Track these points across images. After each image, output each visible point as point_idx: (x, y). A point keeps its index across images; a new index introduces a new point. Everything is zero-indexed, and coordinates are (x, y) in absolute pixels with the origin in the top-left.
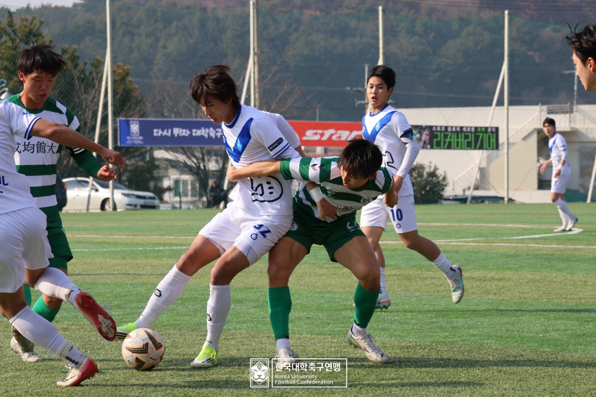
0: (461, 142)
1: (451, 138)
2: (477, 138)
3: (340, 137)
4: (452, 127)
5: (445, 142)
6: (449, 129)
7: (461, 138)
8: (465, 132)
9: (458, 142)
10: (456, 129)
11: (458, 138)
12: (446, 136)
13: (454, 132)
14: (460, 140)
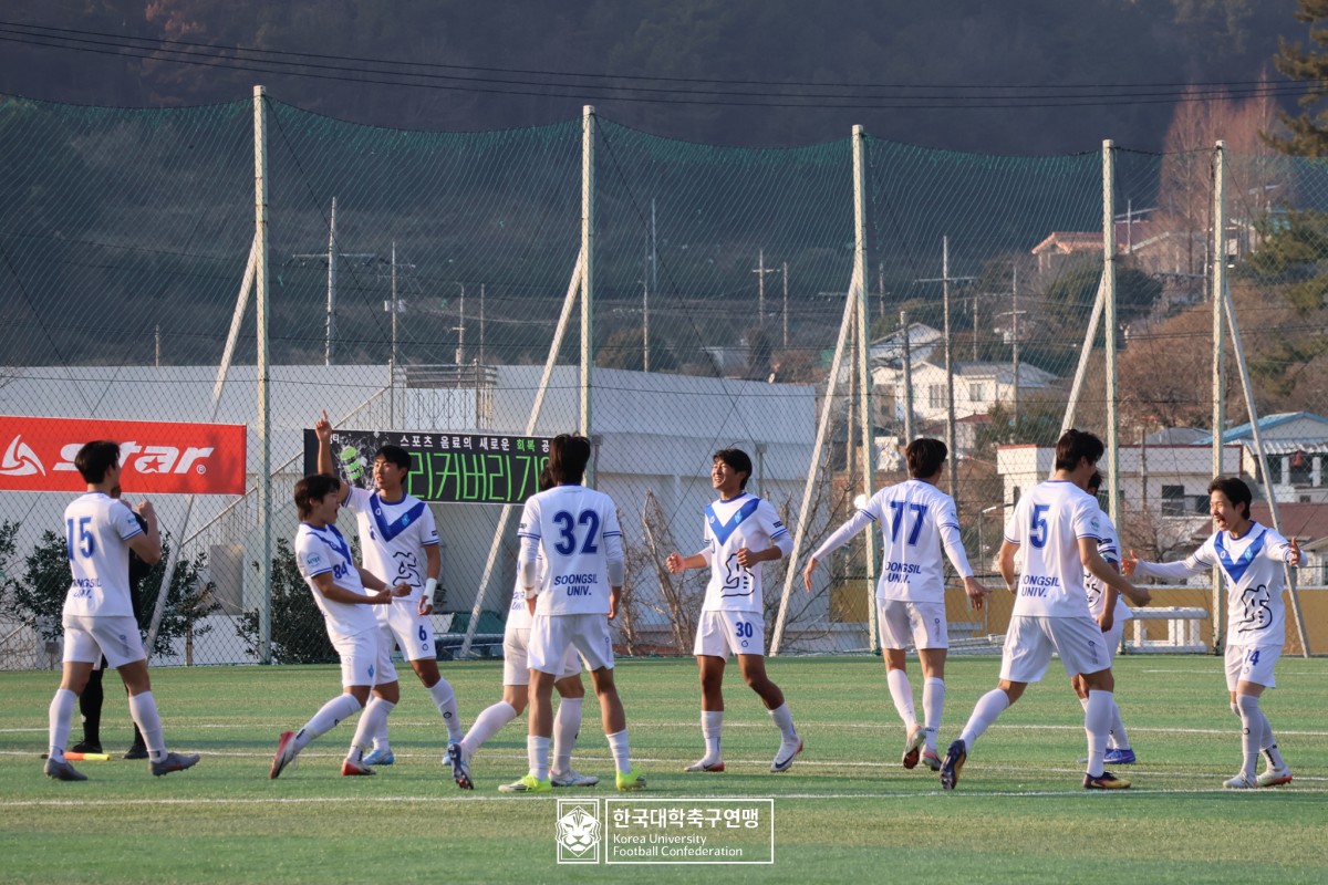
0: (481, 478)
1: (452, 468)
2: (518, 468)
3: (155, 464)
4: (450, 437)
5: (437, 480)
6: (445, 443)
7: (480, 471)
8: (486, 453)
9: (471, 479)
10: (462, 443)
11: (470, 469)
12: (438, 464)
13: (459, 451)
14: (476, 474)
